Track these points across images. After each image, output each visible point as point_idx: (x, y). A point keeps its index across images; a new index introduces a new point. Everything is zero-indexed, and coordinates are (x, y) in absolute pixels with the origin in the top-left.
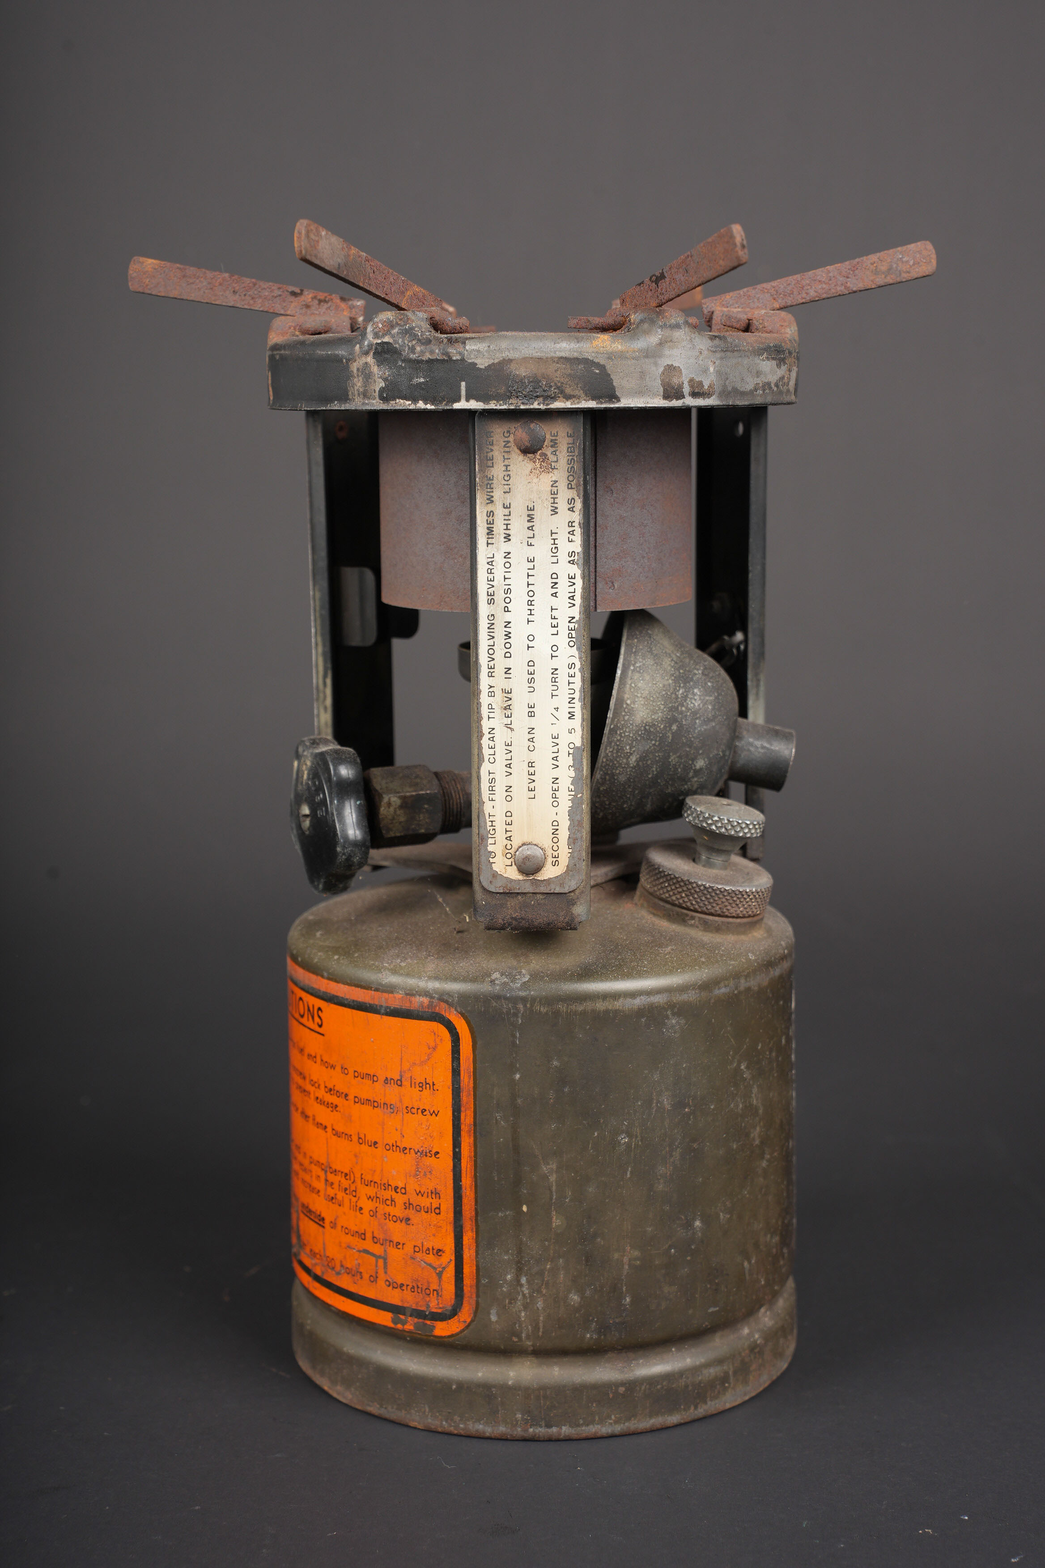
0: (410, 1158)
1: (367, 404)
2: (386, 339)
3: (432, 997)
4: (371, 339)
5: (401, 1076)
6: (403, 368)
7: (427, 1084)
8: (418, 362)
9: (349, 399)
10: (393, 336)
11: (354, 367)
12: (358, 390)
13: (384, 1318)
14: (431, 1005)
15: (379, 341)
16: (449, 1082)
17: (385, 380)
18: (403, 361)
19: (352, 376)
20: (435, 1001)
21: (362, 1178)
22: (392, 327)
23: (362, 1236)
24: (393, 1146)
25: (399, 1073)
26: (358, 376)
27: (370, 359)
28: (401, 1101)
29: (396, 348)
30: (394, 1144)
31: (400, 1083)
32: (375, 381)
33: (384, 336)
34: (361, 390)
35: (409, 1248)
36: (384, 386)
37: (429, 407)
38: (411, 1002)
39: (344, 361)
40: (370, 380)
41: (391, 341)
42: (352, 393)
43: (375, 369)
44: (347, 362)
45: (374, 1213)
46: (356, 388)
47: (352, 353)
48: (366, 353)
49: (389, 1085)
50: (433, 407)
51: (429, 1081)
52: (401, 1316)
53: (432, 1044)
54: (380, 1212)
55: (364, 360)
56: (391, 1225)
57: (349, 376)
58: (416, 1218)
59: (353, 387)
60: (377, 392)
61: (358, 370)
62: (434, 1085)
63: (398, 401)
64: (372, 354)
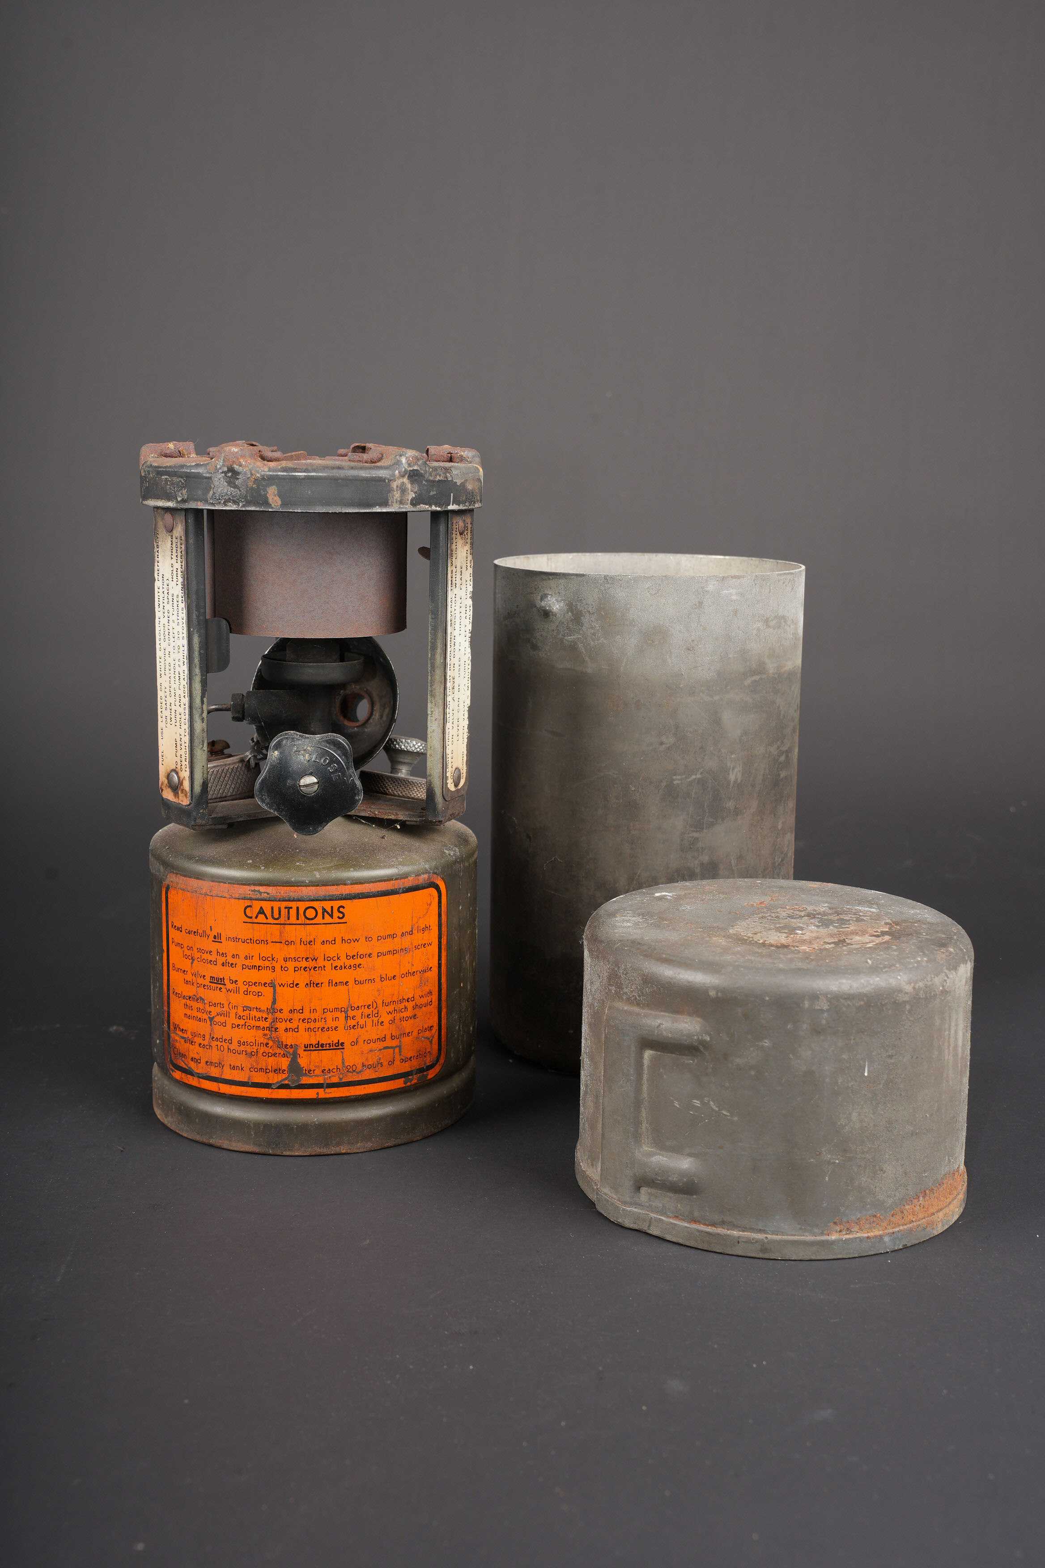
0: (417, 977)
1: (403, 508)
2: (415, 468)
3: (429, 873)
4: (406, 467)
5: (412, 928)
6: (426, 485)
7: (426, 927)
8: (434, 481)
9: (389, 505)
10: (419, 466)
11: (394, 485)
12: (397, 500)
13: (399, 1084)
14: (429, 878)
15: (411, 469)
16: (437, 923)
17: (415, 493)
18: (426, 481)
19: (393, 491)
20: (431, 874)
21: (383, 1003)
22: (418, 460)
23: (384, 1039)
24: (406, 973)
25: (411, 927)
26: (397, 490)
27: (405, 480)
28: (412, 944)
29: (422, 473)
30: (407, 972)
31: (411, 933)
32: (409, 494)
33: (414, 465)
34: (398, 499)
35: (415, 1033)
36: (414, 496)
37: (438, 509)
38: (418, 880)
39: (387, 481)
40: (405, 493)
41: (419, 469)
42: (392, 501)
43: (409, 486)
44: (388, 481)
45: (392, 1021)
46: (395, 498)
47: (393, 475)
48: (403, 476)
49: (404, 936)
50: (440, 509)
51: (428, 926)
52: (410, 1077)
53: (429, 902)
54: (397, 1018)
55: (401, 480)
56: (404, 1023)
57: (390, 490)
58: (419, 1012)
59: (393, 498)
60: (410, 500)
61: (397, 486)
62: (430, 927)
63: (421, 505)
64: (407, 476)
